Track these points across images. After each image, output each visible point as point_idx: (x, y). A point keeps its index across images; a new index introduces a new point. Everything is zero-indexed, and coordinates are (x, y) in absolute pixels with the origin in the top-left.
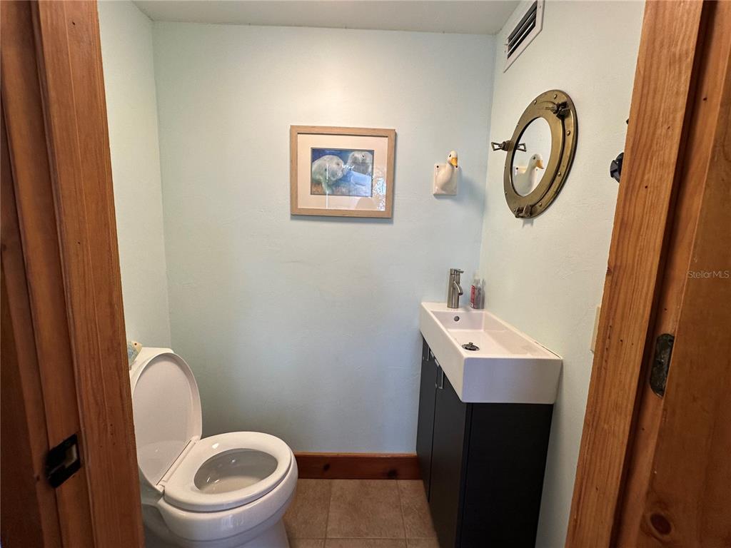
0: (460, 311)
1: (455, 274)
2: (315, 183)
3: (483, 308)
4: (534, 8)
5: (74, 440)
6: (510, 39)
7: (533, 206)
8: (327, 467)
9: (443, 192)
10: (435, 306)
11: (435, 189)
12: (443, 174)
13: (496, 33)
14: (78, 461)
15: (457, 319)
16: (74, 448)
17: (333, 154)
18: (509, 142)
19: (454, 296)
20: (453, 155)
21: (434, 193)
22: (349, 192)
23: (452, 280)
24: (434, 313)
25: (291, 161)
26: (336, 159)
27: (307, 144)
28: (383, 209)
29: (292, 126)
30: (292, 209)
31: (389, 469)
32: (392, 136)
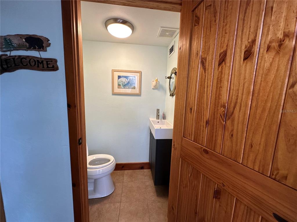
0: (159, 120)
1: (158, 110)
2: (119, 85)
3: (166, 119)
4: (173, 47)
5: (81, 139)
6: (170, 50)
7: (173, 94)
8: (123, 167)
9: (155, 88)
10: (153, 119)
11: (152, 87)
12: (154, 83)
13: (167, 47)
14: (81, 142)
15: (158, 122)
16: (81, 140)
17: (124, 77)
18: (169, 77)
19: (158, 117)
20: (156, 79)
21: (152, 88)
22: (129, 88)
23: (157, 112)
24: (152, 121)
25: (112, 79)
26: (125, 79)
27: (116, 74)
28: (138, 93)
29: (112, 70)
30: (112, 92)
31: (141, 166)
32: (140, 73)
